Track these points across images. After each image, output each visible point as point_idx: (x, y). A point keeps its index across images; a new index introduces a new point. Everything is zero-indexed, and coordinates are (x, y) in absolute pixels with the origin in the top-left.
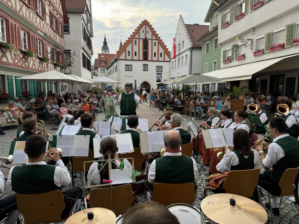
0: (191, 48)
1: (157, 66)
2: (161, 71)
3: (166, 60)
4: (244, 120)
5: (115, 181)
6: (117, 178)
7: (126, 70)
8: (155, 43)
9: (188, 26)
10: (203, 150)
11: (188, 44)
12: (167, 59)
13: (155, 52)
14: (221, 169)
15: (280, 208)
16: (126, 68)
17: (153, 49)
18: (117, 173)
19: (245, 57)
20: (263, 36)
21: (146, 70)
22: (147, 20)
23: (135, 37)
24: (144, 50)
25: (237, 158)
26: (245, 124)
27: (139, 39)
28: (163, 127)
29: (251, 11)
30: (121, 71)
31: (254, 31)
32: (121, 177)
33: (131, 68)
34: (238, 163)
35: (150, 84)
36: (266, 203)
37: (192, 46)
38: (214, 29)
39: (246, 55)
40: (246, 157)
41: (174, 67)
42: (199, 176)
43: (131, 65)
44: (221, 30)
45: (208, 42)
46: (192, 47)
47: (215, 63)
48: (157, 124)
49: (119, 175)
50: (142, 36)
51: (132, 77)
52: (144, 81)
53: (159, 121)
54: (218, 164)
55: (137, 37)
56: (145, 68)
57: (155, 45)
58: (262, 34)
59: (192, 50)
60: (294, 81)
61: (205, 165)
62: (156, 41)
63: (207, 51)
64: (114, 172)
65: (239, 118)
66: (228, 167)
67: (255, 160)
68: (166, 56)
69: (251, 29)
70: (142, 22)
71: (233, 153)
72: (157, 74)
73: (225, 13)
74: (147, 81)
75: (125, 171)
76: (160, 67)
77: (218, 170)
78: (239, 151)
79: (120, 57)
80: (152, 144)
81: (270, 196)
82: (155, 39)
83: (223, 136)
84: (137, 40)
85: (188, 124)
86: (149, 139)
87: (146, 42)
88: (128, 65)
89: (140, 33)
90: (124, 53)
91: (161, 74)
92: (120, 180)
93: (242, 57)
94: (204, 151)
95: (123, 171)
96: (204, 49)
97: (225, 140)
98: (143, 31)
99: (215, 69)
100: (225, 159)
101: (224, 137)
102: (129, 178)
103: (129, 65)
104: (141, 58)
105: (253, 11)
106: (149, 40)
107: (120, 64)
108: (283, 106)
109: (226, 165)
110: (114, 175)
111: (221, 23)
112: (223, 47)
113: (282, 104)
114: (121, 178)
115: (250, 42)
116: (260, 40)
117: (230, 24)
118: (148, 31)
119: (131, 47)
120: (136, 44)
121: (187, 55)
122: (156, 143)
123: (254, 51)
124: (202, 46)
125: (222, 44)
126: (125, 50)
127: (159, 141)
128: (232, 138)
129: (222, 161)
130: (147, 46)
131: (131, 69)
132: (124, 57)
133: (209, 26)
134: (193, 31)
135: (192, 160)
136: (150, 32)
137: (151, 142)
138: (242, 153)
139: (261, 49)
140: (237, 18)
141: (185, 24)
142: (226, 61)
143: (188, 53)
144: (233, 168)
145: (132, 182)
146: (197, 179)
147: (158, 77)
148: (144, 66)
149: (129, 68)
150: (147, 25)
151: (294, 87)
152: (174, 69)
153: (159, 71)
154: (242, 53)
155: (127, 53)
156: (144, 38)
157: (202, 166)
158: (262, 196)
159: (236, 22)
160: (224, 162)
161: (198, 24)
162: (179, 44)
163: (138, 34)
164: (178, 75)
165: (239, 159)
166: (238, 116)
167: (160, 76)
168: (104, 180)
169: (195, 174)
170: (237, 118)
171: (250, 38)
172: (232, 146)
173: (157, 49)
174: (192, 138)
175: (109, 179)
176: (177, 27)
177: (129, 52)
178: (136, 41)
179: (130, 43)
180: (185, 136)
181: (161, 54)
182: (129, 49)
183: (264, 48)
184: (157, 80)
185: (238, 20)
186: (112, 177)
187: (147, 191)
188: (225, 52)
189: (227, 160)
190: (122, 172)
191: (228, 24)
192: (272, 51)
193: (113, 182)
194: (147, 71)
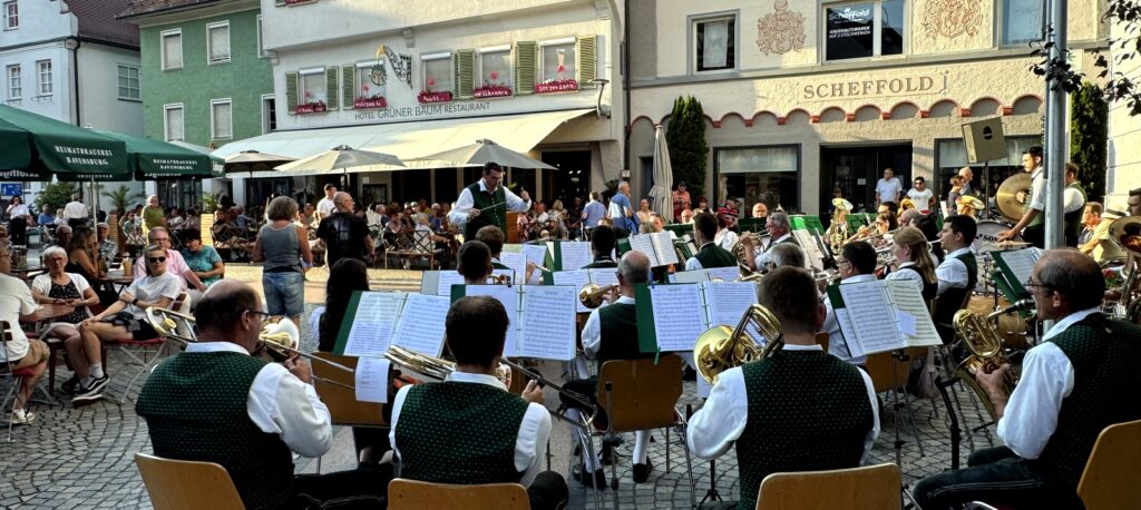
0: (72, 37)
11: (51, 22)
19: (383, 103)
20: (446, 54)
31: (413, 38)
37: (76, 29)
39: (387, 99)
44: (277, 6)
45: (176, 31)
46: (76, 35)
59: (78, 46)
69: (404, 29)
93: (374, 104)
96: (153, 52)
112: (284, 61)
115: (405, 63)
116: (436, 64)
121: (45, 64)
123: (417, 92)
124: (138, 42)
125: (278, 53)
171: (406, 53)
192: (479, 97)
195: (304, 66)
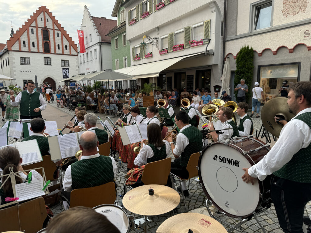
0: (99, 42)
1: (62, 60)
2: (68, 65)
3: (72, 54)
4: (155, 114)
5: (22, 197)
6: (24, 193)
7: (21, 64)
8: (58, 34)
9: (94, 19)
10: (120, 148)
11: (96, 38)
12: (73, 52)
13: (59, 44)
14: (138, 164)
15: (189, 190)
16: (21, 62)
17: (55, 40)
18: (24, 188)
19: (152, 55)
20: (167, 36)
21: (48, 63)
22: (45, 7)
23: (32, 25)
24: (45, 41)
25: (151, 151)
26: (156, 119)
27: (37, 27)
28: (76, 128)
29: (155, 11)
30: (14, 65)
31: (159, 30)
32: (29, 191)
33: (28, 61)
34: (153, 155)
35: (55, 80)
36: (178, 187)
37: (101, 40)
38: (121, 25)
39: (153, 53)
40: (159, 149)
41: (82, 62)
42: (118, 175)
43: (29, 58)
44: (129, 26)
45: (117, 38)
47: (125, 59)
48: (69, 125)
49: (27, 190)
50: (41, 24)
51: (31, 72)
52: (47, 77)
53: (71, 122)
54: (136, 159)
55: (34, 24)
56: (47, 62)
57: (58, 36)
58: (165, 34)
59: (101, 44)
60: (193, 78)
61: (123, 162)
62: (59, 32)
63: (117, 47)
64: (20, 187)
65: (151, 114)
66: (145, 160)
67: (166, 150)
68: (72, 49)
69: (156, 28)
70: (39, 8)
71: (148, 146)
72: (63, 69)
73: (131, 10)
74: (51, 77)
75: (34, 184)
76: (66, 61)
77: (135, 164)
78: (153, 144)
79: (12, 47)
80: (64, 149)
81: (181, 180)
82: (58, 29)
83: (138, 132)
84: (34, 29)
85: (104, 123)
86: (60, 144)
87: (46, 32)
88: (24, 58)
89: (38, 21)
90: (17, 42)
91: (68, 69)
92: (28, 195)
93: (150, 55)
94: (122, 149)
95: (32, 184)
96: (114, 44)
97: (141, 135)
98: (42, 19)
99: (126, 66)
100: (141, 153)
101: (140, 132)
102: (40, 190)
103: (26, 58)
104: (41, 50)
105: (156, 11)
106: (49, 30)
107: (13, 56)
108: (186, 100)
109: (143, 159)
110: (20, 191)
111: (128, 20)
112: (132, 44)
113: (184, 99)
114: (30, 193)
115: (155, 41)
116: (164, 40)
117: (137, 22)
118: (48, 19)
119: (27, 37)
120: (33, 33)
121: (96, 50)
122: (69, 148)
123: (160, 49)
124: (111, 41)
125: (130, 41)
126: (18, 39)
127: (73, 144)
128: (146, 132)
129: (139, 155)
130: (48, 36)
131: (28, 63)
132: (18, 48)
133: (116, 21)
134: (101, 25)
135: (111, 159)
136: (51, 21)
137: (64, 147)
138: (156, 146)
139: (165, 48)
140: (142, 16)
141: (92, 16)
142: (136, 58)
143: (97, 47)
144: (149, 160)
145: (44, 194)
146: (116, 178)
147: (65, 72)
148: (46, 59)
149: (25, 61)
150: (46, 12)
151: (193, 84)
152: (82, 64)
153: (65, 66)
154: (149, 51)
155: (22, 43)
156: (43, 26)
157: (120, 164)
158: (174, 182)
159: (142, 20)
160: (140, 157)
161: (106, 18)
162: (86, 37)
163: (34, 22)
164: (88, 70)
165: (154, 152)
166: (150, 112)
167: (67, 72)
168: (7, 199)
169: (115, 172)
170: (149, 113)
171: (156, 37)
172: (147, 139)
173: (61, 40)
174: (109, 137)
175: (13, 197)
176: (83, 19)
177: (24, 42)
178: (32, 30)
179: (24, 32)
180: (102, 135)
181: (66, 46)
182: (24, 38)
183: (168, 47)
184: (63, 76)
185: (144, 18)
186: (17, 194)
187: (63, 201)
188: (134, 49)
189: (143, 154)
190: (30, 185)
191: (135, 21)
192: (174, 51)
193: (19, 199)
194: (50, 65)
195: (136, 45)
